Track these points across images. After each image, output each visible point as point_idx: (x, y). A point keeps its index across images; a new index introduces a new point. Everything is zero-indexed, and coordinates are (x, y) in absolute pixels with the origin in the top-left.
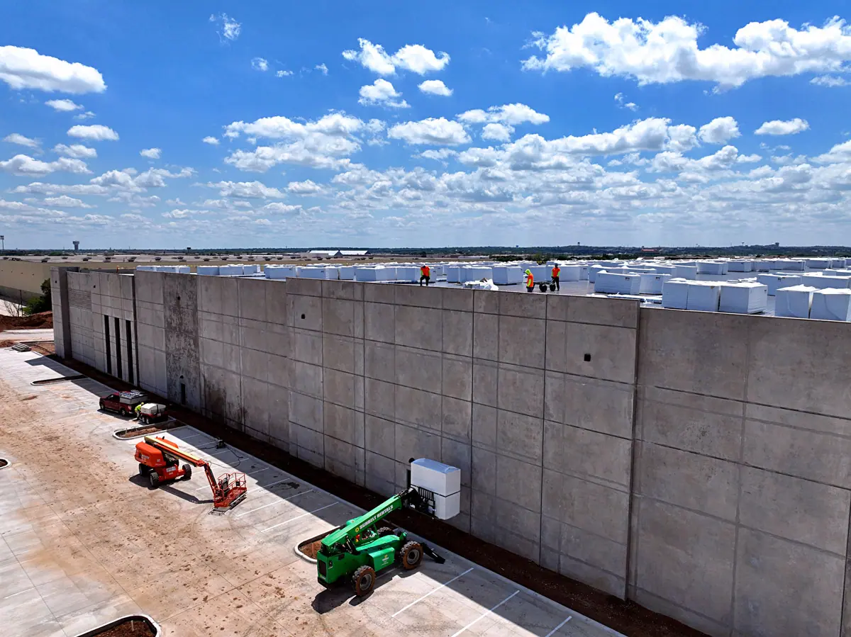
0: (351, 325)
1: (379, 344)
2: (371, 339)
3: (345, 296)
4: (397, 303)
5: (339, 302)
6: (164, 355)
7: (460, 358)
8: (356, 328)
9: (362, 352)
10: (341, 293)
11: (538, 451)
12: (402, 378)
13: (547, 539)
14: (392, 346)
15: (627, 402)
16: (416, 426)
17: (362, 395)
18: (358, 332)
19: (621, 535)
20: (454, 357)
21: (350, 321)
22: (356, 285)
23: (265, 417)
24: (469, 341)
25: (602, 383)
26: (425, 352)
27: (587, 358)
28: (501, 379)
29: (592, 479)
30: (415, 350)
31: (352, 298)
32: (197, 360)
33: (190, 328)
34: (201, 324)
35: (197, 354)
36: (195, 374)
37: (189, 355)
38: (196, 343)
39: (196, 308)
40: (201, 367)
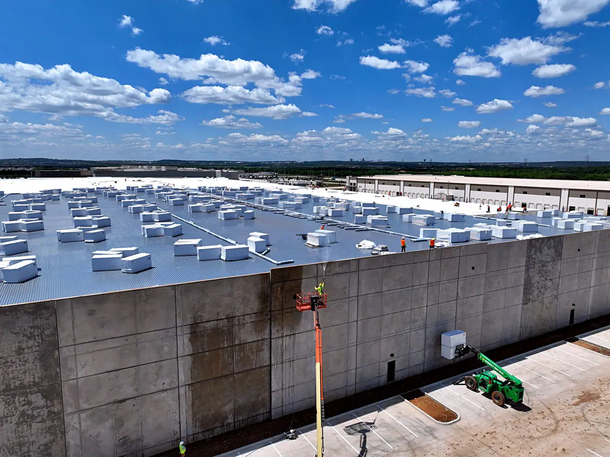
0: (347, 291)
1: (370, 295)
2: (364, 294)
3: (341, 271)
4: (384, 266)
5: (335, 277)
7: (422, 286)
8: (351, 292)
9: (356, 306)
10: (338, 270)
11: (455, 314)
12: (387, 310)
14: (380, 293)
15: (483, 281)
16: (395, 334)
17: (355, 334)
18: (353, 292)
20: (418, 287)
21: (345, 287)
22: (351, 262)
24: (427, 277)
25: (476, 276)
26: (401, 290)
27: (473, 268)
28: (441, 290)
29: (472, 316)
30: (396, 291)
31: (348, 271)
32: (58, 416)
33: (28, 379)
34: (70, 363)
35: (56, 409)
36: (44, 439)
37: (26, 419)
38: (53, 392)
39: (56, 345)
40: (71, 421)
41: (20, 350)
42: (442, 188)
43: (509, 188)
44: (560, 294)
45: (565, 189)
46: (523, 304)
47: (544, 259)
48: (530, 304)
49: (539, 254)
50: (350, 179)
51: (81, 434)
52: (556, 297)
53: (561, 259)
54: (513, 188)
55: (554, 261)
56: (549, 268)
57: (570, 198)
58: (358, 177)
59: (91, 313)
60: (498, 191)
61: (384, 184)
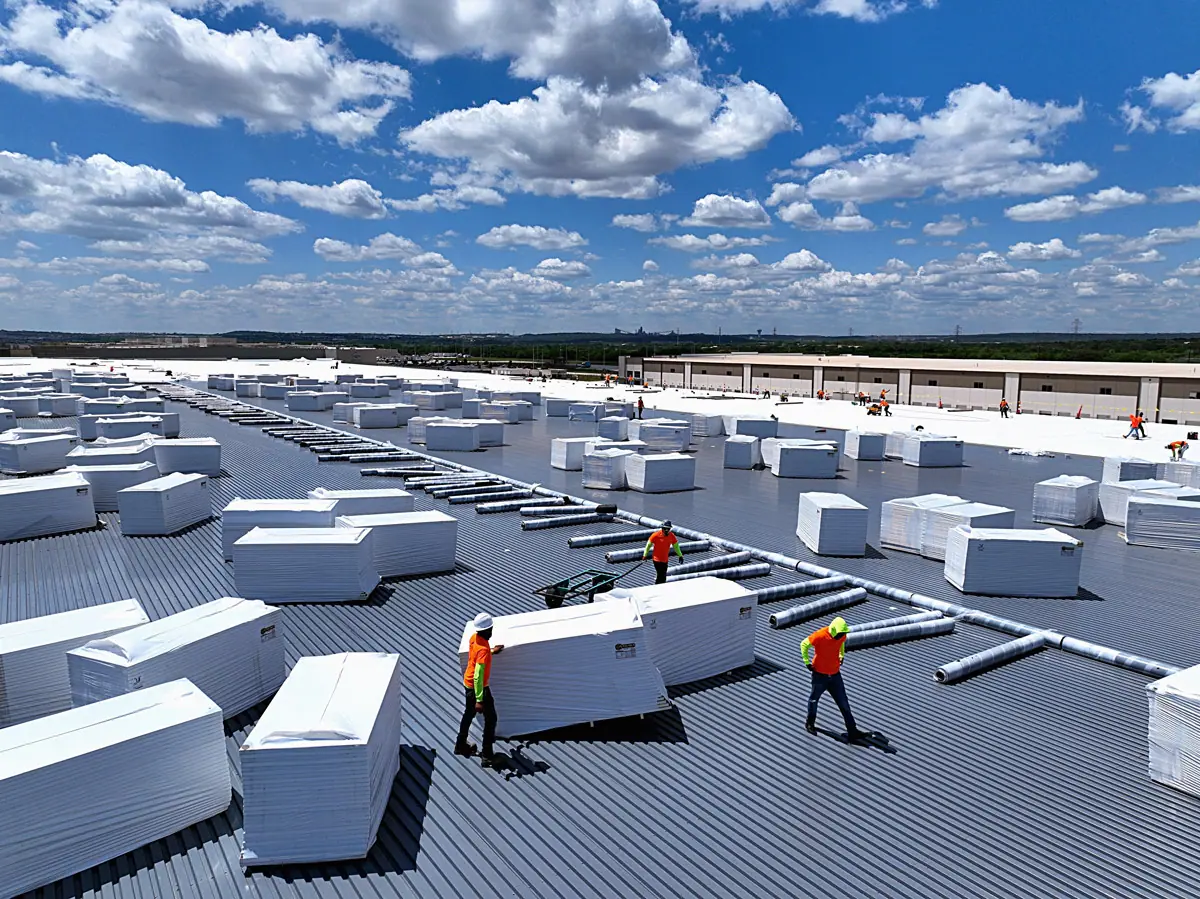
42: (841, 379)
43: (1008, 379)
45: (1150, 379)
54: (1018, 379)
57: (1162, 399)
58: (645, 359)
60: (978, 385)
61: (704, 372)
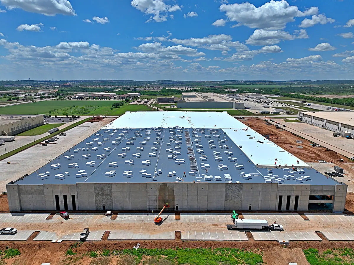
1: (170, 191)
4: (174, 185)
6: (94, 201)
7: (185, 191)
8: (165, 189)
9: (167, 192)
11: (197, 199)
12: (175, 194)
13: (198, 208)
14: (173, 191)
15: (207, 192)
16: (178, 200)
19: (207, 205)
23: (139, 206)
24: (187, 189)
25: (204, 191)
26: (179, 191)
27: (203, 188)
28: (192, 192)
29: (203, 200)
32: (112, 200)
33: (108, 194)
34: (113, 192)
35: (112, 199)
36: (110, 203)
37: (108, 199)
38: (111, 196)
39: (111, 189)
40: (113, 201)
41: (107, 189)
44: (243, 200)
46: (225, 201)
47: (233, 189)
48: (228, 201)
49: (231, 188)
50: (300, 113)
51: (115, 204)
52: (241, 201)
53: (242, 190)
55: (238, 190)
56: (237, 192)
59: (116, 186)
